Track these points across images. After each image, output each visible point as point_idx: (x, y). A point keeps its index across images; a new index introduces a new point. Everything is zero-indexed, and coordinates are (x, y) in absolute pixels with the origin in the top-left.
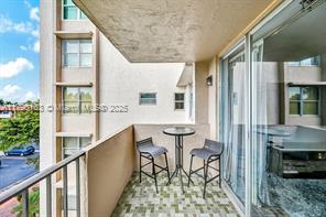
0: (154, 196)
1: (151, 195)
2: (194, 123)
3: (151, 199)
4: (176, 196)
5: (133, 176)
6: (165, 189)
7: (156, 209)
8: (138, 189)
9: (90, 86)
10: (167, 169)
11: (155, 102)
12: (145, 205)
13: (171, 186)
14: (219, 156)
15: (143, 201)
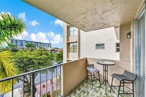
0: (91, 89)
1: (90, 89)
2: (119, 60)
3: (89, 90)
4: (101, 93)
5: (86, 79)
6: (97, 89)
7: (90, 94)
8: (85, 84)
9: (76, 42)
10: (99, 80)
11: (104, 48)
12: (86, 91)
13: (101, 89)
14: (133, 81)
15: (86, 89)
